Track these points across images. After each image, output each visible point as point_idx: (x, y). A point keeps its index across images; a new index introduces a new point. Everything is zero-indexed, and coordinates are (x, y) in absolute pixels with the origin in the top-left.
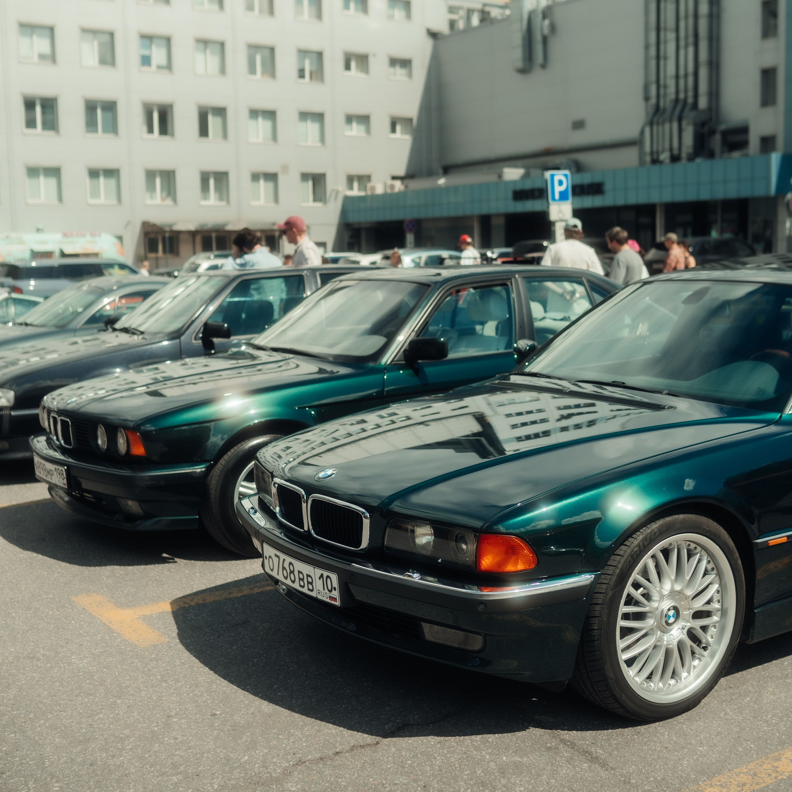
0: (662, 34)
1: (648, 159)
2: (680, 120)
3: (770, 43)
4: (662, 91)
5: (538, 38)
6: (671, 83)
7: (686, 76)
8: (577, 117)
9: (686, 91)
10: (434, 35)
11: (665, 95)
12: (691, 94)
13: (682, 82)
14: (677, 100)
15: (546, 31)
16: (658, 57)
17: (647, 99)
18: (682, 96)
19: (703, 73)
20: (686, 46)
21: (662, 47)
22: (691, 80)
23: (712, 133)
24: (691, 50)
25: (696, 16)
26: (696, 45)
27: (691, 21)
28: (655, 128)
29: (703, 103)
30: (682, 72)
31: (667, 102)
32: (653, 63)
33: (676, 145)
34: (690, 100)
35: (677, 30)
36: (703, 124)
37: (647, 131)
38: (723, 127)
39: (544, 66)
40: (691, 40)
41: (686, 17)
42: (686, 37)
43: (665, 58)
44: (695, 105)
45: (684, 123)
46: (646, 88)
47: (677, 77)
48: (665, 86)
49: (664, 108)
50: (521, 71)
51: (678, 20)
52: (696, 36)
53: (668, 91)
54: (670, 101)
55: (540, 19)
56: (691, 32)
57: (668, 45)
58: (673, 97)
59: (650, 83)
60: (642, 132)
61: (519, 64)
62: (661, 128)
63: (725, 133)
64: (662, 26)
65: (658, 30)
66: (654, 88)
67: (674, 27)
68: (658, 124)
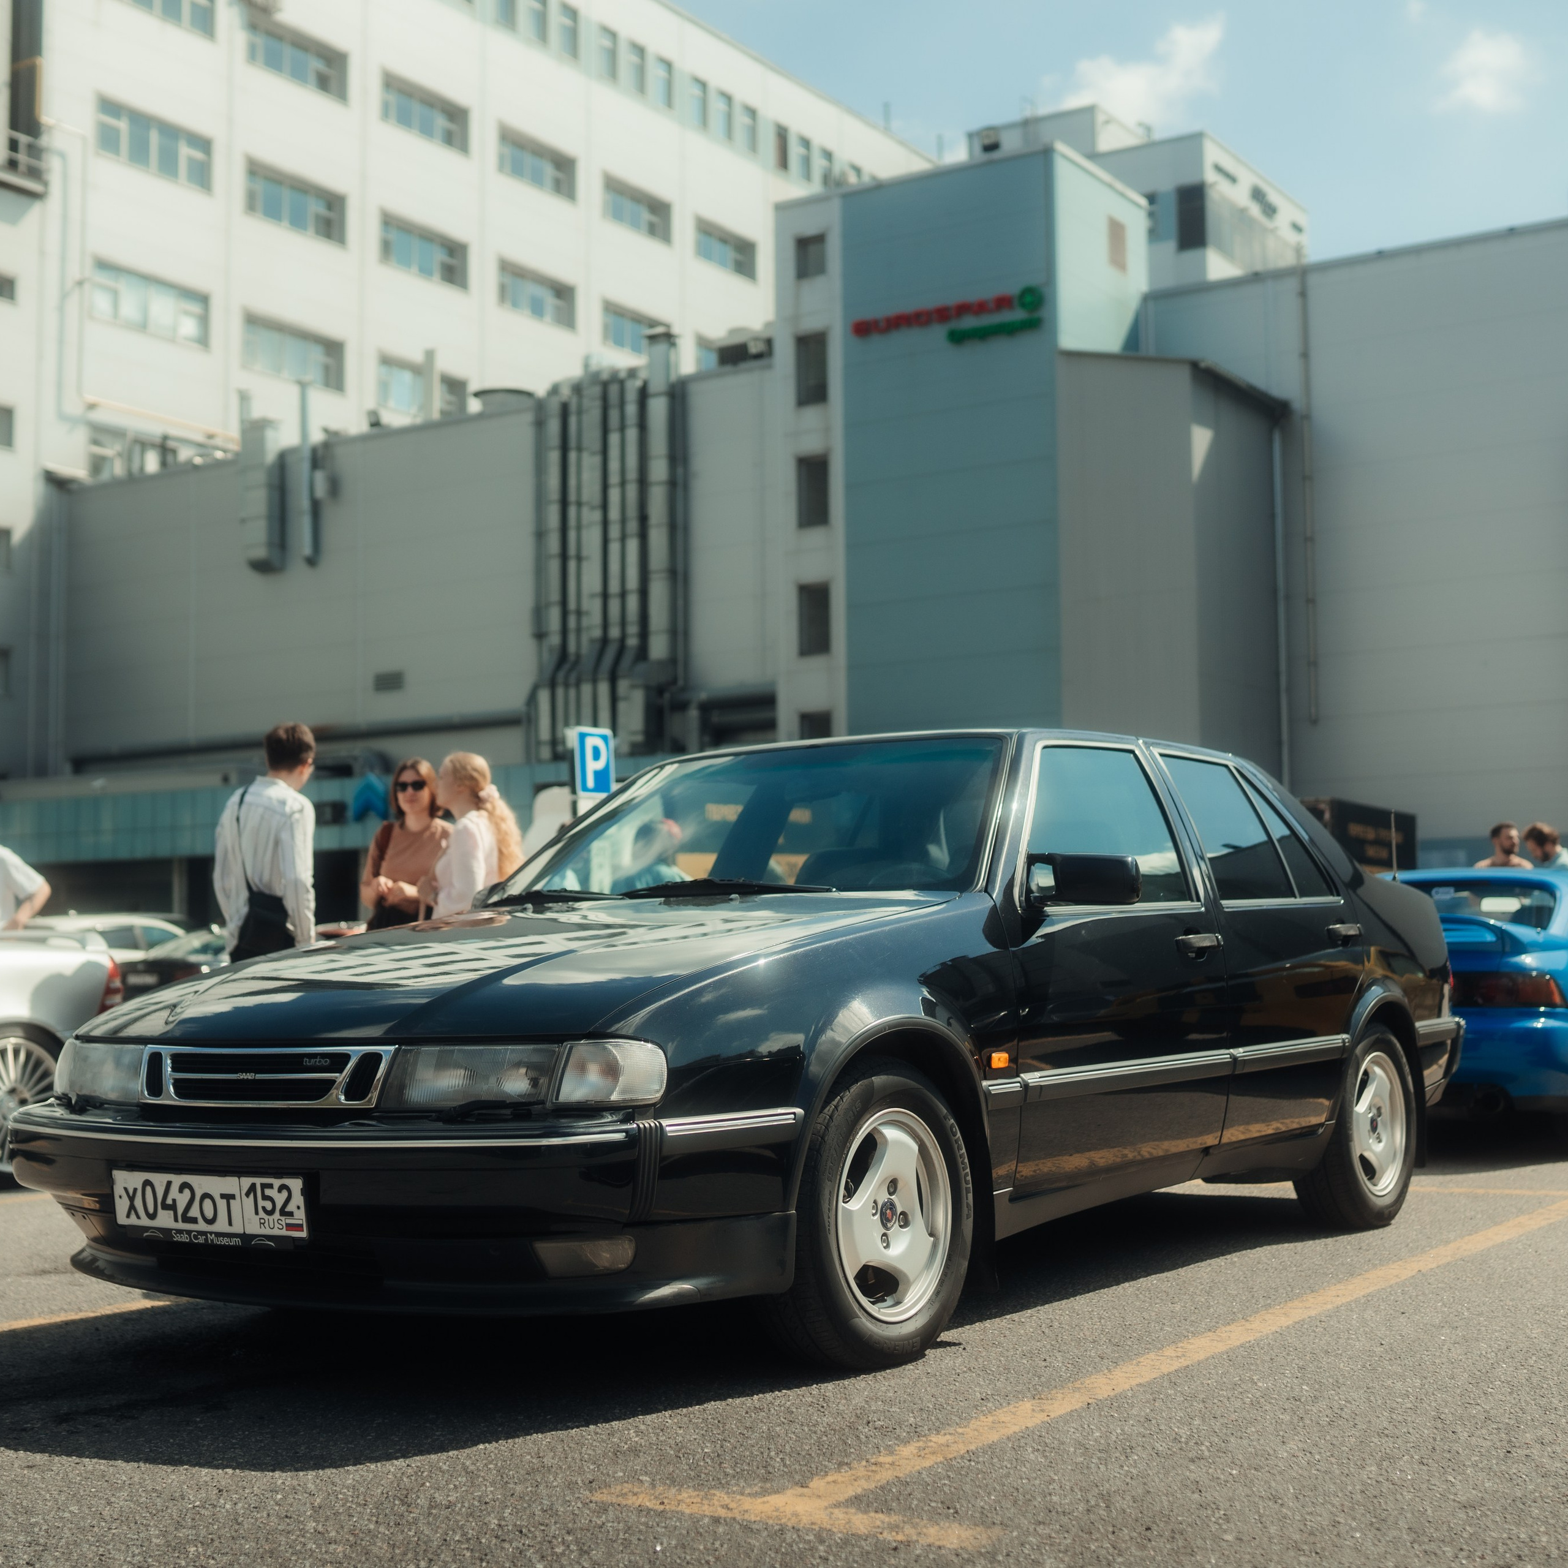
0: (572, 511)
1: (546, 753)
2: (613, 680)
3: (816, 536)
4: (572, 621)
5: (301, 503)
6: (593, 607)
7: (623, 595)
8: (388, 666)
9: (623, 623)
10: (56, 483)
11: (579, 630)
12: (633, 629)
13: (614, 607)
14: (605, 641)
15: (321, 491)
16: (564, 557)
17: (540, 635)
18: (614, 632)
19: (659, 591)
20: (623, 539)
21: (572, 535)
22: (633, 602)
23: (681, 707)
24: (633, 545)
25: (643, 482)
26: (643, 536)
27: (632, 491)
28: (560, 692)
29: (658, 648)
30: (614, 587)
31: (584, 644)
32: (554, 566)
34: (632, 642)
35: (605, 506)
36: (660, 690)
37: (544, 697)
38: (703, 696)
39: (312, 562)
40: (633, 526)
41: (623, 483)
42: (623, 521)
43: (579, 558)
44: (642, 652)
45: (623, 685)
46: (539, 612)
47: (605, 596)
48: (579, 613)
49: (578, 656)
50: (262, 567)
51: (605, 487)
52: (643, 519)
53: (585, 622)
54: (592, 641)
55: (306, 466)
56: (632, 511)
57: (585, 533)
58: (597, 633)
59: (548, 605)
60: (532, 700)
61: (261, 553)
62: (572, 692)
63: (706, 708)
64: (572, 497)
65: (564, 503)
66: (555, 614)
67: (597, 498)
68: (567, 685)
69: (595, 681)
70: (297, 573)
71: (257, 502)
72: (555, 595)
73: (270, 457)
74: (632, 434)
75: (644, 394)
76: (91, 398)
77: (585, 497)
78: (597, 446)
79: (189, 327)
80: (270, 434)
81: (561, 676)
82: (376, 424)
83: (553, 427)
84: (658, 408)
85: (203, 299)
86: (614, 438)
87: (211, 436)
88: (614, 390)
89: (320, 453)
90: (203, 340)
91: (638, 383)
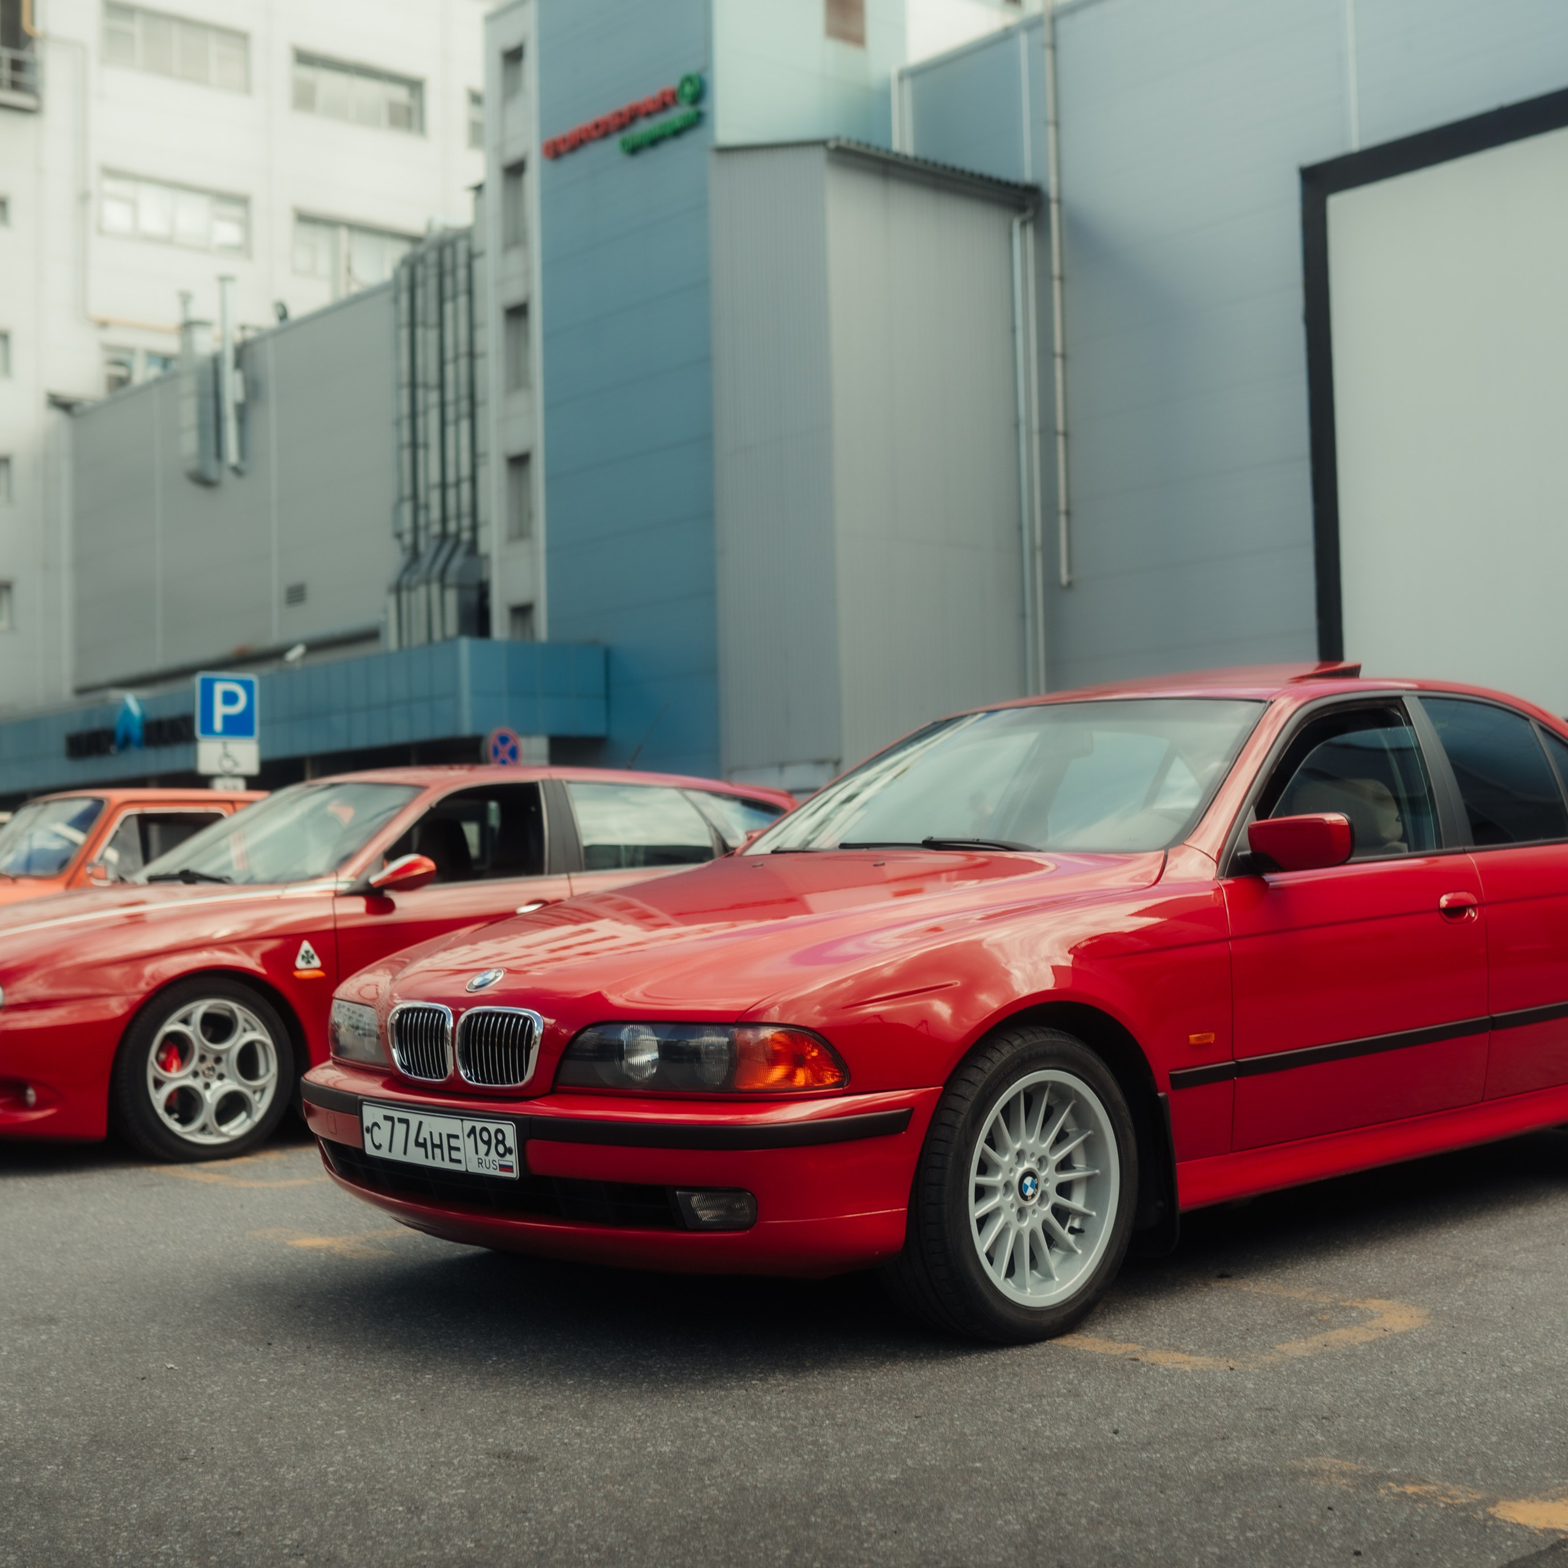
0: (419, 395)
3: (520, 403)
4: (421, 518)
5: (230, 408)
6: (435, 499)
7: (458, 484)
8: (295, 577)
9: (459, 517)
11: (426, 526)
13: (451, 497)
15: (239, 394)
16: (414, 445)
17: (397, 534)
18: (451, 526)
20: (457, 420)
21: (419, 423)
22: (465, 492)
24: (464, 428)
25: (472, 355)
26: (472, 417)
27: (463, 365)
30: (450, 477)
31: (429, 540)
32: (407, 457)
34: (465, 534)
35: (442, 385)
39: (238, 471)
40: (464, 406)
41: (456, 358)
42: (457, 401)
43: (425, 446)
46: (396, 512)
47: (444, 487)
48: (426, 508)
51: (442, 364)
52: (473, 397)
55: (231, 364)
56: (464, 390)
57: (428, 417)
58: (438, 527)
59: (403, 501)
61: (194, 465)
64: (419, 378)
65: (413, 387)
66: (407, 512)
67: (437, 378)
69: (430, 580)
70: (229, 485)
71: (190, 411)
72: (408, 489)
74: (462, 300)
77: (427, 379)
78: (433, 318)
80: (200, 337)
81: (407, 580)
82: (283, 316)
83: (405, 302)
84: (481, 269)
86: (449, 307)
88: (448, 254)
89: (243, 350)
91: (466, 246)
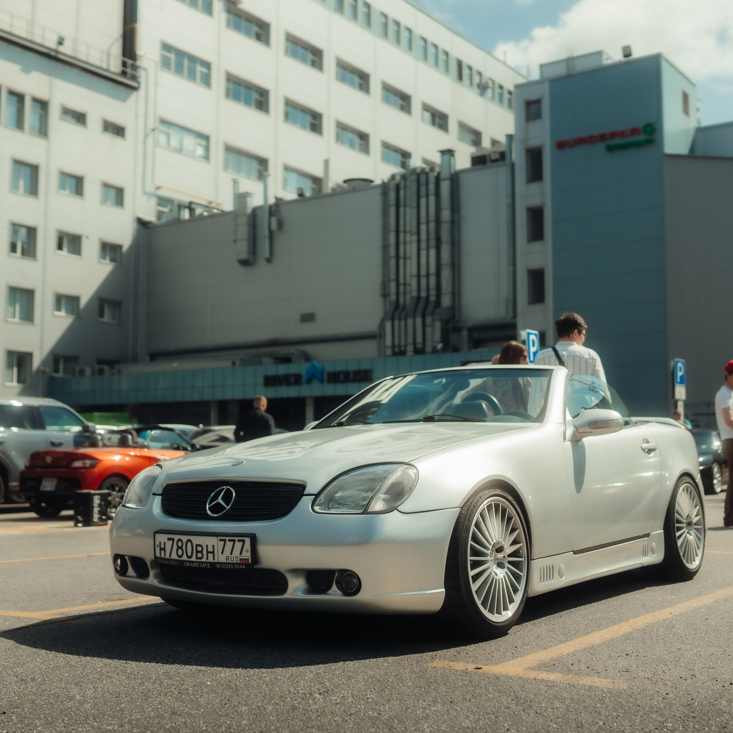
0: (402, 236)
1: (389, 352)
2: (423, 317)
3: (537, 246)
4: (401, 289)
5: (264, 232)
6: (414, 282)
7: (428, 276)
8: (307, 310)
9: (428, 289)
10: (142, 223)
11: (405, 293)
12: (433, 292)
13: (423, 282)
14: (419, 298)
15: (274, 227)
16: (397, 258)
17: (385, 295)
18: (423, 294)
19: (446, 273)
20: (428, 249)
21: (401, 248)
22: (433, 280)
23: (458, 330)
24: (433, 253)
25: (438, 221)
26: (438, 248)
27: (432, 225)
28: (396, 322)
29: (446, 301)
30: (423, 272)
31: (407, 300)
32: (393, 262)
33: (419, 339)
34: (433, 298)
35: (418, 233)
36: (448, 321)
37: (388, 325)
38: (470, 324)
39: (269, 260)
40: (433, 242)
41: (428, 222)
42: (428, 240)
43: (405, 258)
44: (438, 303)
45: (429, 320)
46: (385, 284)
47: (419, 276)
48: (405, 285)
49: (405, 305)
50: (244, 263)
51: (419, 224)
52: (438, 239)
53: (408, 289)
54: (412, 298)
55: (267, 215)
56: (432, 236)
57: (408, 246)
58: (415, 294)
59: (389, 281)
60: (382, 325)
61: (244, 256)
62: (403, 323)
63: (472, 330)
64: (401, 229)
65: (397, 232)
66: (393, 286)
67: (414, 230)
68: (400, 319)
69: (414, 317)
70: (261, 265)
71: (243, 232)
72: (393, 276)
73: (249, 211)
74: (432, 199)
75: (438, 179)
76: (158, 184)
77: (408, 229)
78: (414, 204)
79: (200, 151)
80: (249, 200)
81: (397, 315)
83: (392, 195)
84: (445, 186)
85: (206, 138)
86: (423, 201)
87: (210, 203)
88: (423, 178)
89: (273, 209)
90: (207, 157)
91: (435, 174)
